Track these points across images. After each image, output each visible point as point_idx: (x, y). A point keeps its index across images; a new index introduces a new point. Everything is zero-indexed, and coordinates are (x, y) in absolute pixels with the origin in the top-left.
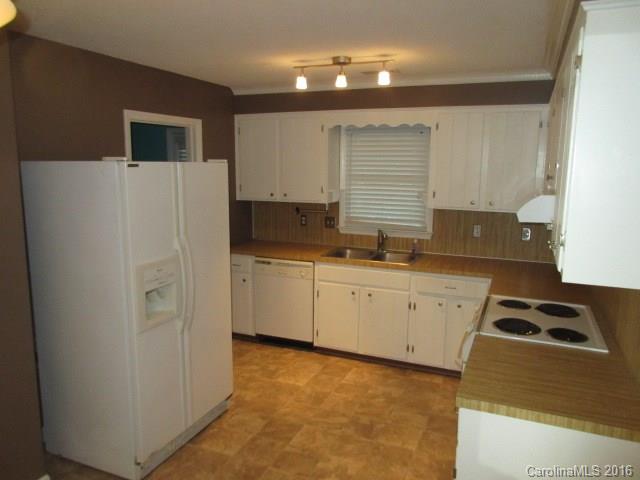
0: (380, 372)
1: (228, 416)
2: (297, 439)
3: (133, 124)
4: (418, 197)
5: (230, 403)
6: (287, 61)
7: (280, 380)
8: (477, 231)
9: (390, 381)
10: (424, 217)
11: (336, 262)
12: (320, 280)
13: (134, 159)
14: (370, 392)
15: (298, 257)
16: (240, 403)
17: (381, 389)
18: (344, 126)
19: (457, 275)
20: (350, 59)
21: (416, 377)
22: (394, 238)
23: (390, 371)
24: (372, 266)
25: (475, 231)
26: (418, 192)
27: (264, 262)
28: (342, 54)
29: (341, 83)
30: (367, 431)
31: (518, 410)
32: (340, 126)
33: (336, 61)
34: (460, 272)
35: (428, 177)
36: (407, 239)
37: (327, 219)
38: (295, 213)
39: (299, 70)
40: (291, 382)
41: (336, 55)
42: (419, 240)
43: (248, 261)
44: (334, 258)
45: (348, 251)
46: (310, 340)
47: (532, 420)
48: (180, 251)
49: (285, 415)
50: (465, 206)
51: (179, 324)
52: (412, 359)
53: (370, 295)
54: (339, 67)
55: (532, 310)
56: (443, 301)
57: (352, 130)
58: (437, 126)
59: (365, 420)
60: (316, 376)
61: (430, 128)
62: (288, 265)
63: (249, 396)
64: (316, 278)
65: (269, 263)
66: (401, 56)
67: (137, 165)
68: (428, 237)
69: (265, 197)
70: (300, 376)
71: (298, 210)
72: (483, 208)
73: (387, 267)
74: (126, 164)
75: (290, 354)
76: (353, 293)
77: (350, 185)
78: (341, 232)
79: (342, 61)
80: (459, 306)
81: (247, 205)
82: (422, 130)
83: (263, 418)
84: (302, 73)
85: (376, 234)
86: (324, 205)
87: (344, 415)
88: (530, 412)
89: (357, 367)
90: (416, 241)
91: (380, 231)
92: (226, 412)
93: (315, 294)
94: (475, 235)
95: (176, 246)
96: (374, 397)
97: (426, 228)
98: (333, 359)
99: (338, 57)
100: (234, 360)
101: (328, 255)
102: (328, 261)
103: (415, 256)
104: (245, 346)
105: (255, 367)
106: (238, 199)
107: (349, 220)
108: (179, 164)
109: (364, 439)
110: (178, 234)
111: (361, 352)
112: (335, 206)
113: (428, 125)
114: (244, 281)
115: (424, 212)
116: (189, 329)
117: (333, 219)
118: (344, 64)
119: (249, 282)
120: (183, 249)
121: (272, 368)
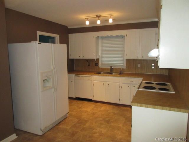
0: (112, 107)
1: (67, 118)
2: (88, 124)
3: (39, 35)
4: (122, 56)
5: (68, 115)
6: (83, 17)
7: (82, 109)
8: (139, 66)
9: (115, 109)
10: (123, 62)
11: (98, 75)
12: (94, 81)
13: (40, 42)
14: (109, 112)
15: (87, 74)
16: (71, 115)
17: (112, 111)
18: (100, 36)
19: (133, 77)
20: (101, 15)
21: (122, 108)
22: (115, 69)
23: (115, 107)
24: (109, 76)
25: (138, 66)
26: (122, 55)
27: (77, 76)
28: (99, 14)
29: (99, 22)
30: (108, 122)
31: (148, 106)
32: (99, 36)
33: (97, 16)
34: (134, 77)
35: (124, 50)
36: (119, 69)
37: (96, 64)
38: (86, 62)
39: (87, 19)
40: (86, 110)
41: (97, 14)
42: (122, 69)
43: (73, 76)
44: (98, 74)
45: (102, 73)
46: (91, 98)
47: (152, 108)
48: (53, 69)
49: (84, 118)
50: (135, 58)
51: (53, 90)
52: (121, 103)
53: (108, 84)
54: (98, 18)
55: (154, 84)
56: (129, 85)
57: (103, 38)
58: (127, 36)
59: (107, 119)
60: (93, 108)
61: (124, 36)
62: (85, 76)
63: (74, 113)
64: (93, 80)
65: (79, 76)
66: (116, 14)
67: (41, 44)
68: (125, 68)
69: (78, 57)
70: (89, 108)
71: (87, 61)
72: (140, 58)
73: (113, 76)
74: (38, 43)
75: (86, 103)
76: (103, 84)
77: (102, 53)
78: (100, 67)
79: (99, 16)
80: (134, 87)
81: (72, 60)
82: (122, 37)
83: (78, 119)
84: (88, 20)
85: (110, 68)
86: (95, 59)
87: (101, 118)
88: (152, 106)
89: (105, 105)
90: (121, 69)
91: (111, 66)
92: (67, 117)
93: (93, 85)
94: (138, 67)
95: (52, 67)
96: (110, 113)
97: (124, 65)
98: (98, 104)
99: (98, 15)
100: (69, 104)
101: (96, 73)
102: (96, 75)
103: (121, 73)
104: (72, 101)
105: (76, 106)
106: (70, 58)
107: (102, 64)
108: (53, 44)
109: (107, 124)
110: (53, 64)
111: (106, 101)
112: (98, 60)
113: (124, 35)
114: (72, 82)
115: (123, 61)
116: (56, 92)
117: (97, 63)
118: (99, 17)
119: (73, 82)
120: (54, 69)
121: (80, 106)
